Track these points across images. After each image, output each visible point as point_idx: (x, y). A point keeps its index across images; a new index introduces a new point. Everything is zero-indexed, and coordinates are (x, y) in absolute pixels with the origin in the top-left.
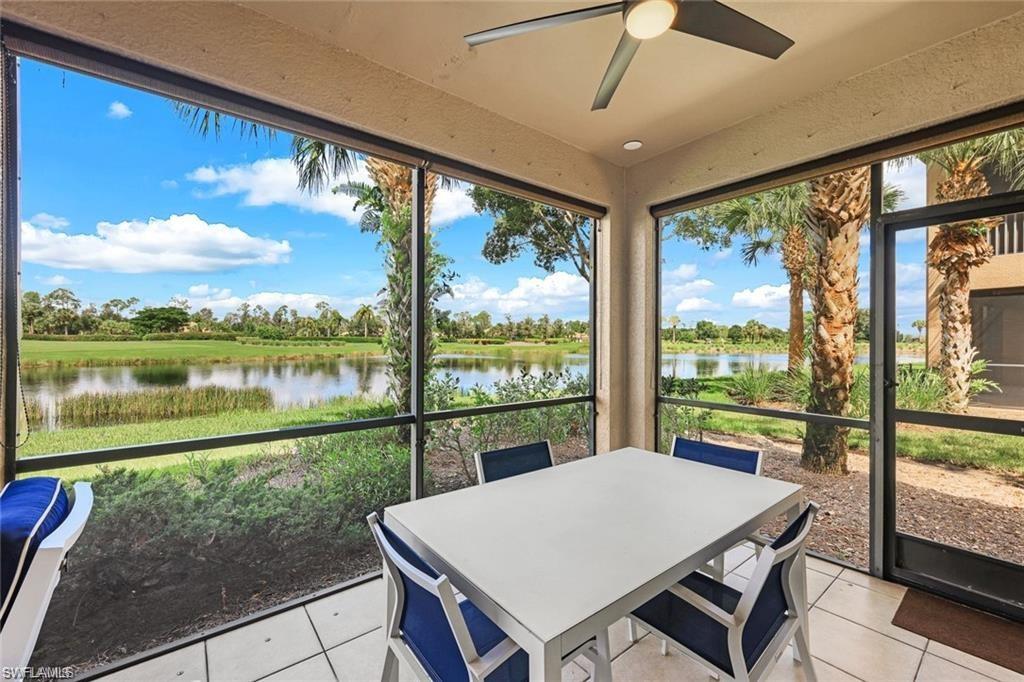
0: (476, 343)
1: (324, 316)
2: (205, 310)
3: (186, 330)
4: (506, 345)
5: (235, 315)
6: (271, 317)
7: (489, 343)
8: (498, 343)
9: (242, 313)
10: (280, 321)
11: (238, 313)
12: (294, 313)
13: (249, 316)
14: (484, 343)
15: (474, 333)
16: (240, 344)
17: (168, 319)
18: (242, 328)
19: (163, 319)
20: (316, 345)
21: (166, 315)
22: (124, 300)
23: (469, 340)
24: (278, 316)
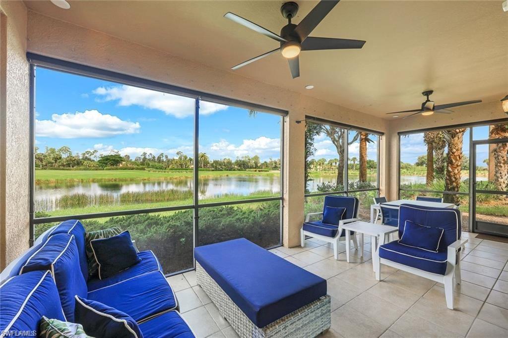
0: (255, 171)
1: (180, 158)
2: (126, 155)
3: (121, 165)
4: (270, 172)
5: (140, 158)
6: (156, 159)
7: (262, 171)
8: (266, 171)
9: (143, 157)
10: (160, 161)
11: (141, 157)
12: (166, 157)
13: (146, 158)
14: (259, 171)
15: (254, 166)
16: (148, 172)
17: (114, 160)
18: (144, 164)
19: (112, 160)
20: (182, 172)
21: (114, 158)
22: (92, 151)
23: (252, 170)
24: (159, 158)
